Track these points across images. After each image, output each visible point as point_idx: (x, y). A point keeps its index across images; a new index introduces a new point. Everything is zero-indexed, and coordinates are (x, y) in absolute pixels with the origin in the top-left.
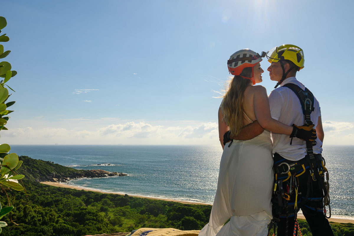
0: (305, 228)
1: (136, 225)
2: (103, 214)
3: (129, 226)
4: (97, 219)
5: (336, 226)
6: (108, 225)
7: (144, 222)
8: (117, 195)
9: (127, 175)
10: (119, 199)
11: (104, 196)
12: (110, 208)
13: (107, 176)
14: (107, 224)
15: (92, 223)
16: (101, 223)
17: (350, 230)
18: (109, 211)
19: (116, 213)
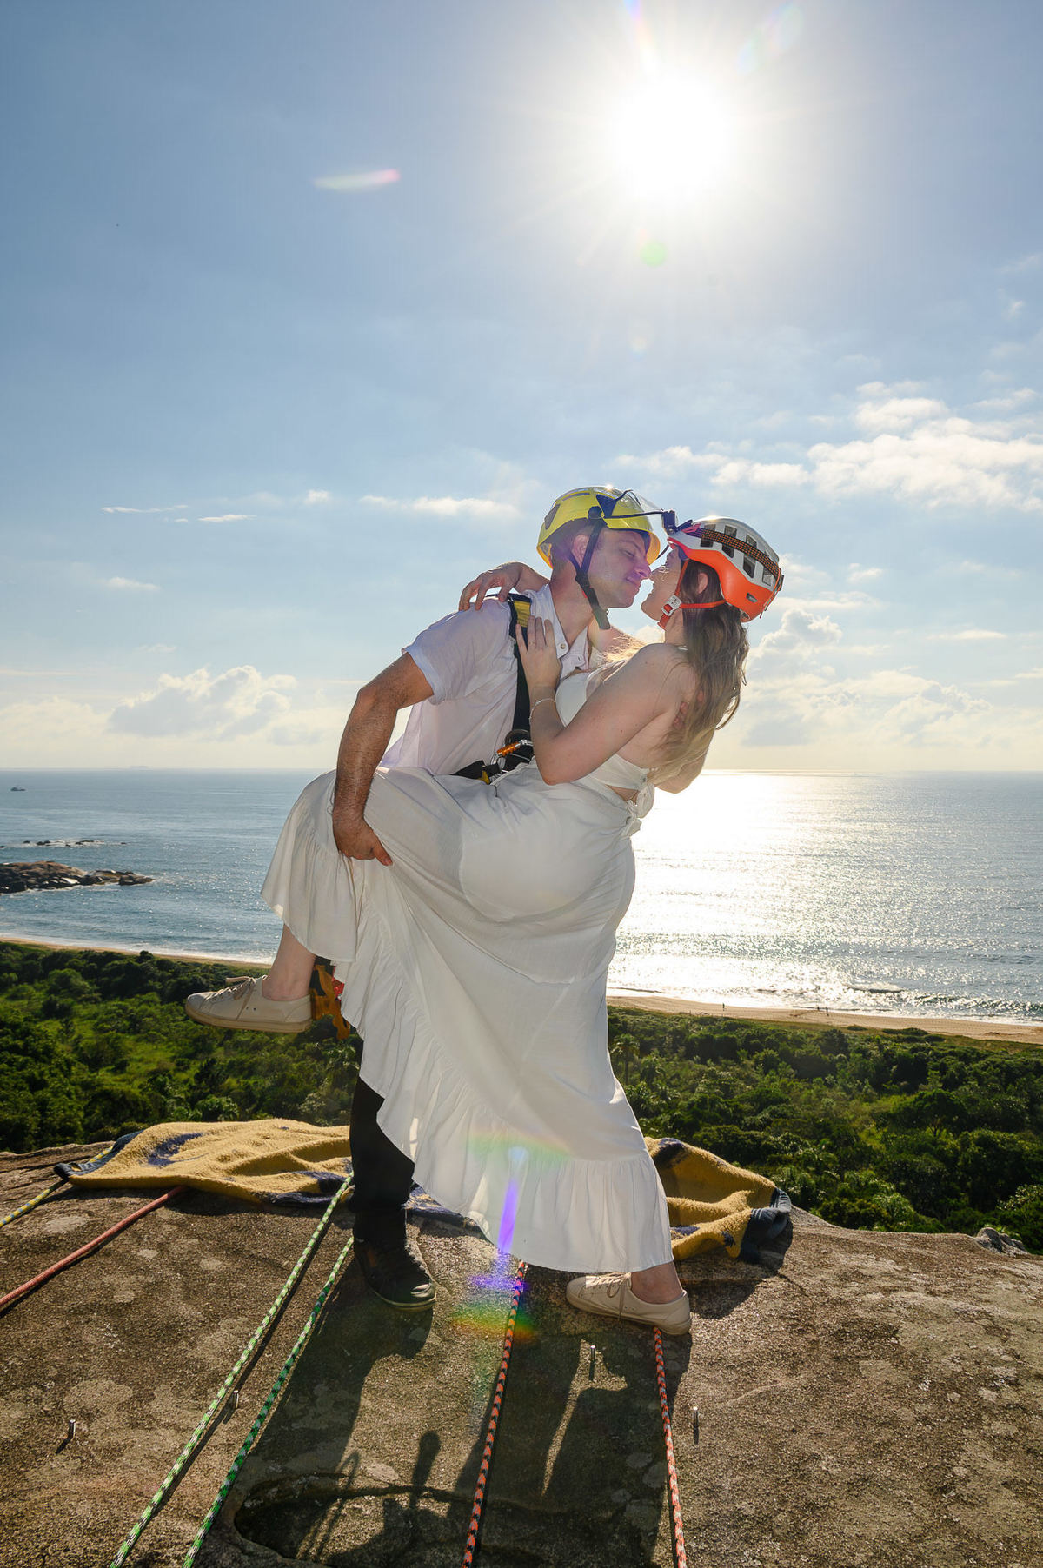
0: (771, 1052)
1: (178, 1064)
2: (52, 1027)
3: (153, 1067)
4: (26, 1045)
5: (869, 1040)
6: (73, 1068)
7: (210, 1051)
8: (110, 956)
9: (151, 880)
10: (118, 971)
11: (59, 959)
12: (80, 1002)
13: (71, 885)
14: (69, 1064)
15: (10, 1064)
16: (44, 1062)
17: (914, 1050)
18: (76, 1015)
19: (106, 1021)
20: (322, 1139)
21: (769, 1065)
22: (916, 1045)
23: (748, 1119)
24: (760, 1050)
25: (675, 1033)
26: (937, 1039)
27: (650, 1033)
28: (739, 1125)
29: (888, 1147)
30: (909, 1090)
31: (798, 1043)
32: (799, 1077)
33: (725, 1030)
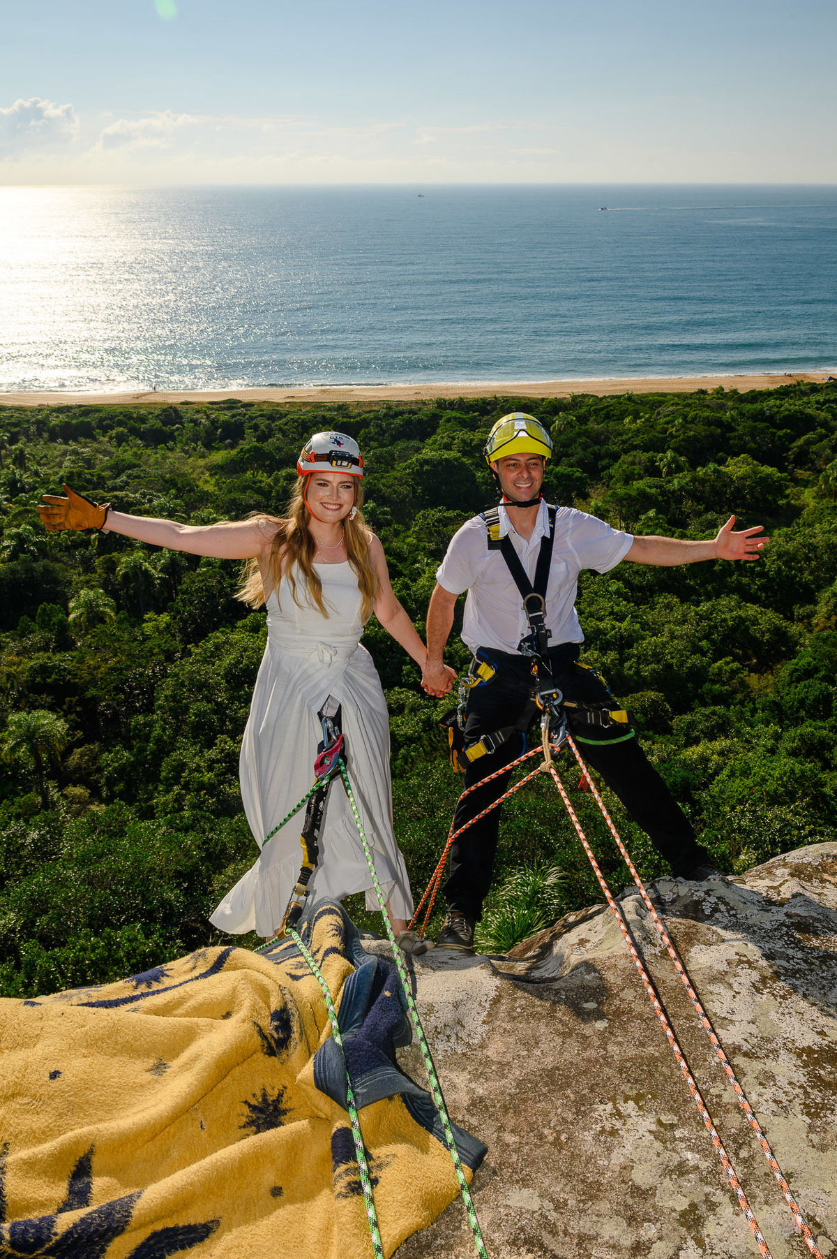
21: (120, 440)
22: (234, 411)
23: (110, 483)
24: (112, 428)
25: (38, 422)
26: (249, 405)
27: (15, 425)
28: (103, 488)
29: (220, 489)
30: (232, 446)
31: (143, 420)
32: (147, 446)
33: (80, 416)
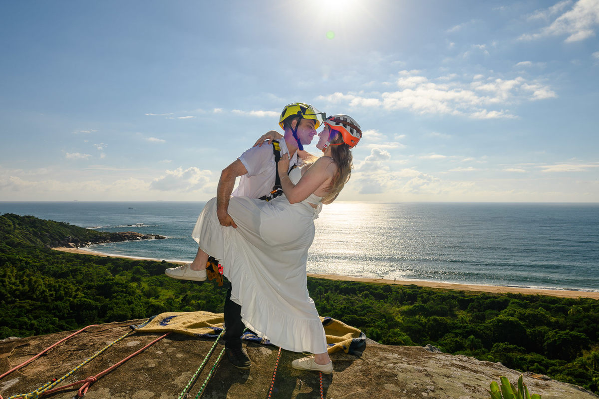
0: (367, 292)
1: (176, 296)
2: (135, 285)
3: (168, 297)
4: (126, 290)
5: (398, 288)
6: (142, 298)
7: (186, 292)
8: (152, 262)
9: (165, 237)
10: (155, 267)
11: (137, 263)
12: (143, 277)
13: (139, 239)
14: (140, 296)
15: (121, 296)
16: (132, 295)
17: (413, 291)
18: (142, 281)
19: (152, 283)
20: (216, 317)
21: (366, 296)
22: (413, 290)
23: (359, 313)
24: (364, 291)
25: (336, 286)
26: (421, 288)
27: (328, 286)
28: (356, 315)
29: (404, 321)
30: (411, 304)
31: (376, 289)
32: (376, 300)
33: (352, 285)
